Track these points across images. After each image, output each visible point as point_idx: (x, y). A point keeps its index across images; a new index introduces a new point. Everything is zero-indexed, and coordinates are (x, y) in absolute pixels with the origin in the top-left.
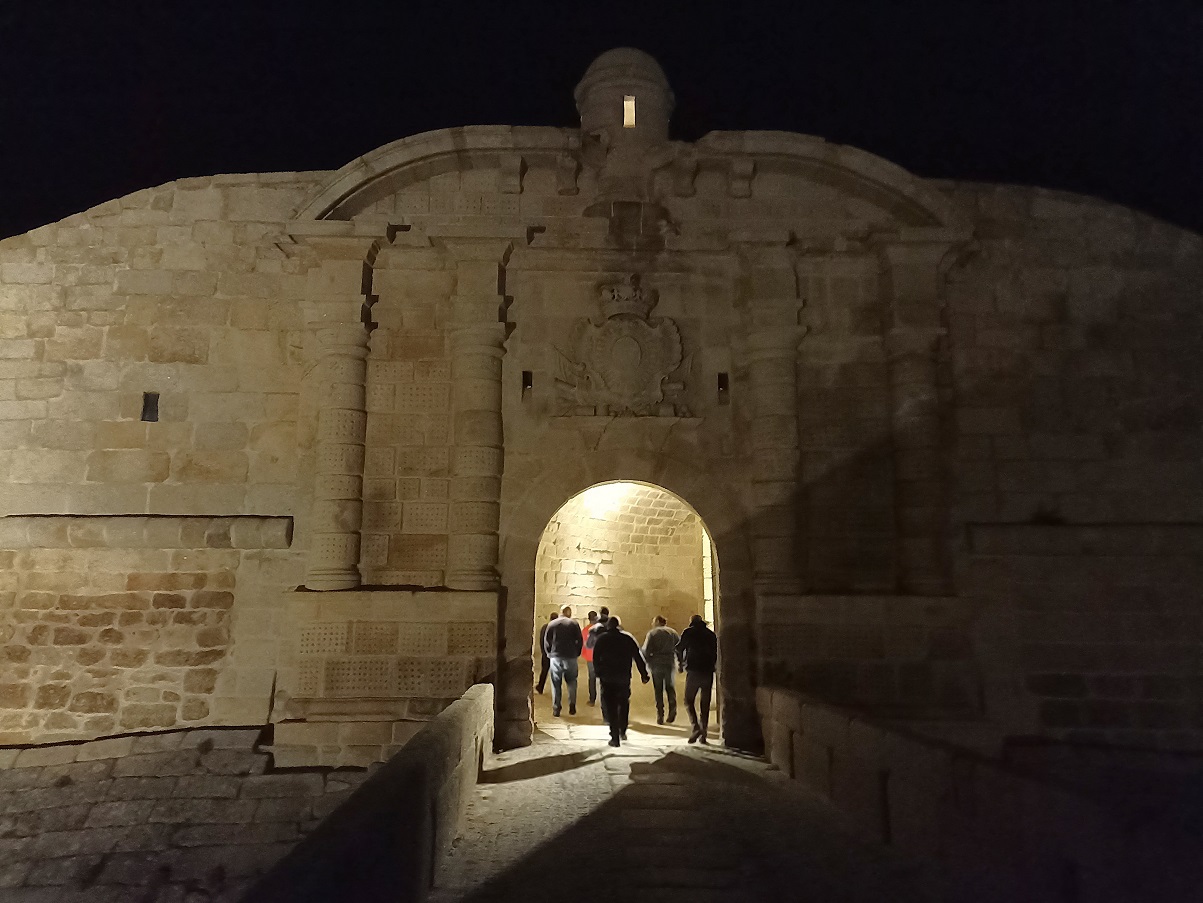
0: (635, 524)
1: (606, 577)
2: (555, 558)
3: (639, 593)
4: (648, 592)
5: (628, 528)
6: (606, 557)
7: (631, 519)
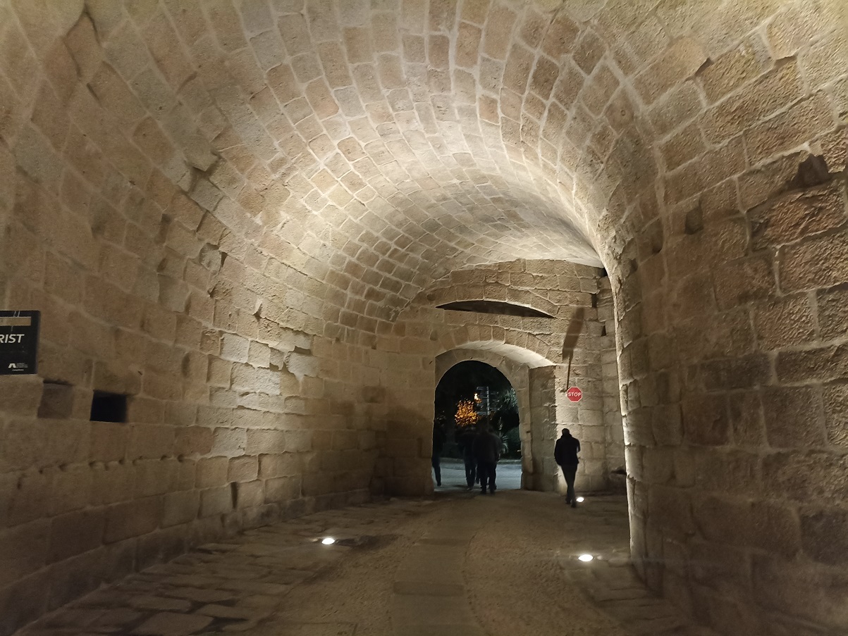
0: (349, 293)
1: (300, 377)
2: (210, 326)
3: (347, 409)
4: (360, 408)
5: (338, 297)
6: (303, 343)
7: (344, 283)
